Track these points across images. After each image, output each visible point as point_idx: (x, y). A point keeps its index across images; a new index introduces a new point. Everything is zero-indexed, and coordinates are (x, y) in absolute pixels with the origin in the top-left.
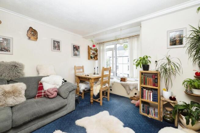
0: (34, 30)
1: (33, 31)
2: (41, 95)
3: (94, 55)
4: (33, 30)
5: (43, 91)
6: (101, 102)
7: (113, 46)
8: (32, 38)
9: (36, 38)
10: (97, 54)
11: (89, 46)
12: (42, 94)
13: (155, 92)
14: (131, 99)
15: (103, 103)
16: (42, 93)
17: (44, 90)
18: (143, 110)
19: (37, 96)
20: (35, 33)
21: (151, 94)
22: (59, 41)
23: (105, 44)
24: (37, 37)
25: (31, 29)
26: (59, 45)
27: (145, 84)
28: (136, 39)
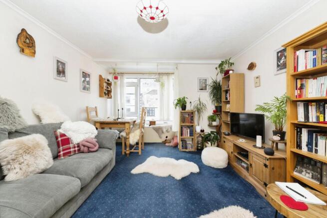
0: (28, 34)
1: (28, 38)
2: (70, 152)
3: (106, 91)
4: (28, 36)
5: (71, 145)
6: (140, 151)
7: (135, 81)
8: (27, 50)
9: (33, 51)
10: (111, 89)
11: (100, 76)
12: (72, 150)
13: (192, 128)
14: (164, 142)
15: (142, 153)
16: (70, 148)
17: (72, 143)
18: (182, 146)
19: (62, 155)
20: (31, 42)
21: (189, 130)
22: (64, 62)
23: (125, 76)
24: (35, 51)
25: (25, 33)
26: (65, 68)
27: (183, 123)
28: (166, 77)
